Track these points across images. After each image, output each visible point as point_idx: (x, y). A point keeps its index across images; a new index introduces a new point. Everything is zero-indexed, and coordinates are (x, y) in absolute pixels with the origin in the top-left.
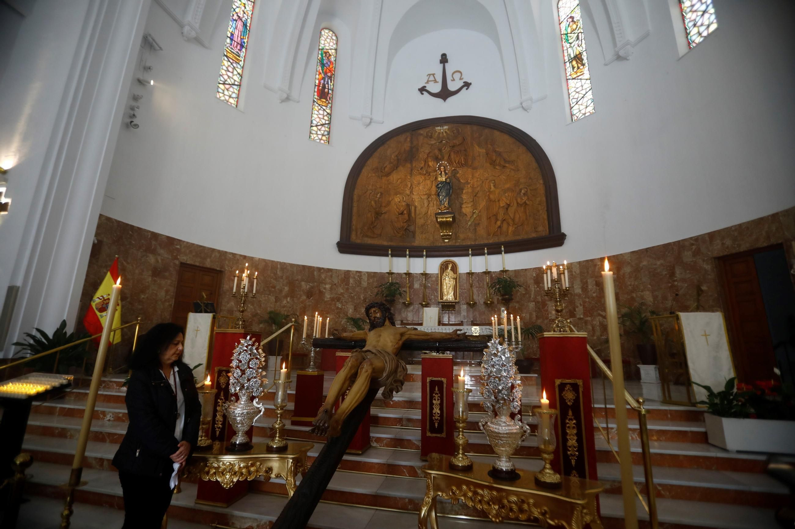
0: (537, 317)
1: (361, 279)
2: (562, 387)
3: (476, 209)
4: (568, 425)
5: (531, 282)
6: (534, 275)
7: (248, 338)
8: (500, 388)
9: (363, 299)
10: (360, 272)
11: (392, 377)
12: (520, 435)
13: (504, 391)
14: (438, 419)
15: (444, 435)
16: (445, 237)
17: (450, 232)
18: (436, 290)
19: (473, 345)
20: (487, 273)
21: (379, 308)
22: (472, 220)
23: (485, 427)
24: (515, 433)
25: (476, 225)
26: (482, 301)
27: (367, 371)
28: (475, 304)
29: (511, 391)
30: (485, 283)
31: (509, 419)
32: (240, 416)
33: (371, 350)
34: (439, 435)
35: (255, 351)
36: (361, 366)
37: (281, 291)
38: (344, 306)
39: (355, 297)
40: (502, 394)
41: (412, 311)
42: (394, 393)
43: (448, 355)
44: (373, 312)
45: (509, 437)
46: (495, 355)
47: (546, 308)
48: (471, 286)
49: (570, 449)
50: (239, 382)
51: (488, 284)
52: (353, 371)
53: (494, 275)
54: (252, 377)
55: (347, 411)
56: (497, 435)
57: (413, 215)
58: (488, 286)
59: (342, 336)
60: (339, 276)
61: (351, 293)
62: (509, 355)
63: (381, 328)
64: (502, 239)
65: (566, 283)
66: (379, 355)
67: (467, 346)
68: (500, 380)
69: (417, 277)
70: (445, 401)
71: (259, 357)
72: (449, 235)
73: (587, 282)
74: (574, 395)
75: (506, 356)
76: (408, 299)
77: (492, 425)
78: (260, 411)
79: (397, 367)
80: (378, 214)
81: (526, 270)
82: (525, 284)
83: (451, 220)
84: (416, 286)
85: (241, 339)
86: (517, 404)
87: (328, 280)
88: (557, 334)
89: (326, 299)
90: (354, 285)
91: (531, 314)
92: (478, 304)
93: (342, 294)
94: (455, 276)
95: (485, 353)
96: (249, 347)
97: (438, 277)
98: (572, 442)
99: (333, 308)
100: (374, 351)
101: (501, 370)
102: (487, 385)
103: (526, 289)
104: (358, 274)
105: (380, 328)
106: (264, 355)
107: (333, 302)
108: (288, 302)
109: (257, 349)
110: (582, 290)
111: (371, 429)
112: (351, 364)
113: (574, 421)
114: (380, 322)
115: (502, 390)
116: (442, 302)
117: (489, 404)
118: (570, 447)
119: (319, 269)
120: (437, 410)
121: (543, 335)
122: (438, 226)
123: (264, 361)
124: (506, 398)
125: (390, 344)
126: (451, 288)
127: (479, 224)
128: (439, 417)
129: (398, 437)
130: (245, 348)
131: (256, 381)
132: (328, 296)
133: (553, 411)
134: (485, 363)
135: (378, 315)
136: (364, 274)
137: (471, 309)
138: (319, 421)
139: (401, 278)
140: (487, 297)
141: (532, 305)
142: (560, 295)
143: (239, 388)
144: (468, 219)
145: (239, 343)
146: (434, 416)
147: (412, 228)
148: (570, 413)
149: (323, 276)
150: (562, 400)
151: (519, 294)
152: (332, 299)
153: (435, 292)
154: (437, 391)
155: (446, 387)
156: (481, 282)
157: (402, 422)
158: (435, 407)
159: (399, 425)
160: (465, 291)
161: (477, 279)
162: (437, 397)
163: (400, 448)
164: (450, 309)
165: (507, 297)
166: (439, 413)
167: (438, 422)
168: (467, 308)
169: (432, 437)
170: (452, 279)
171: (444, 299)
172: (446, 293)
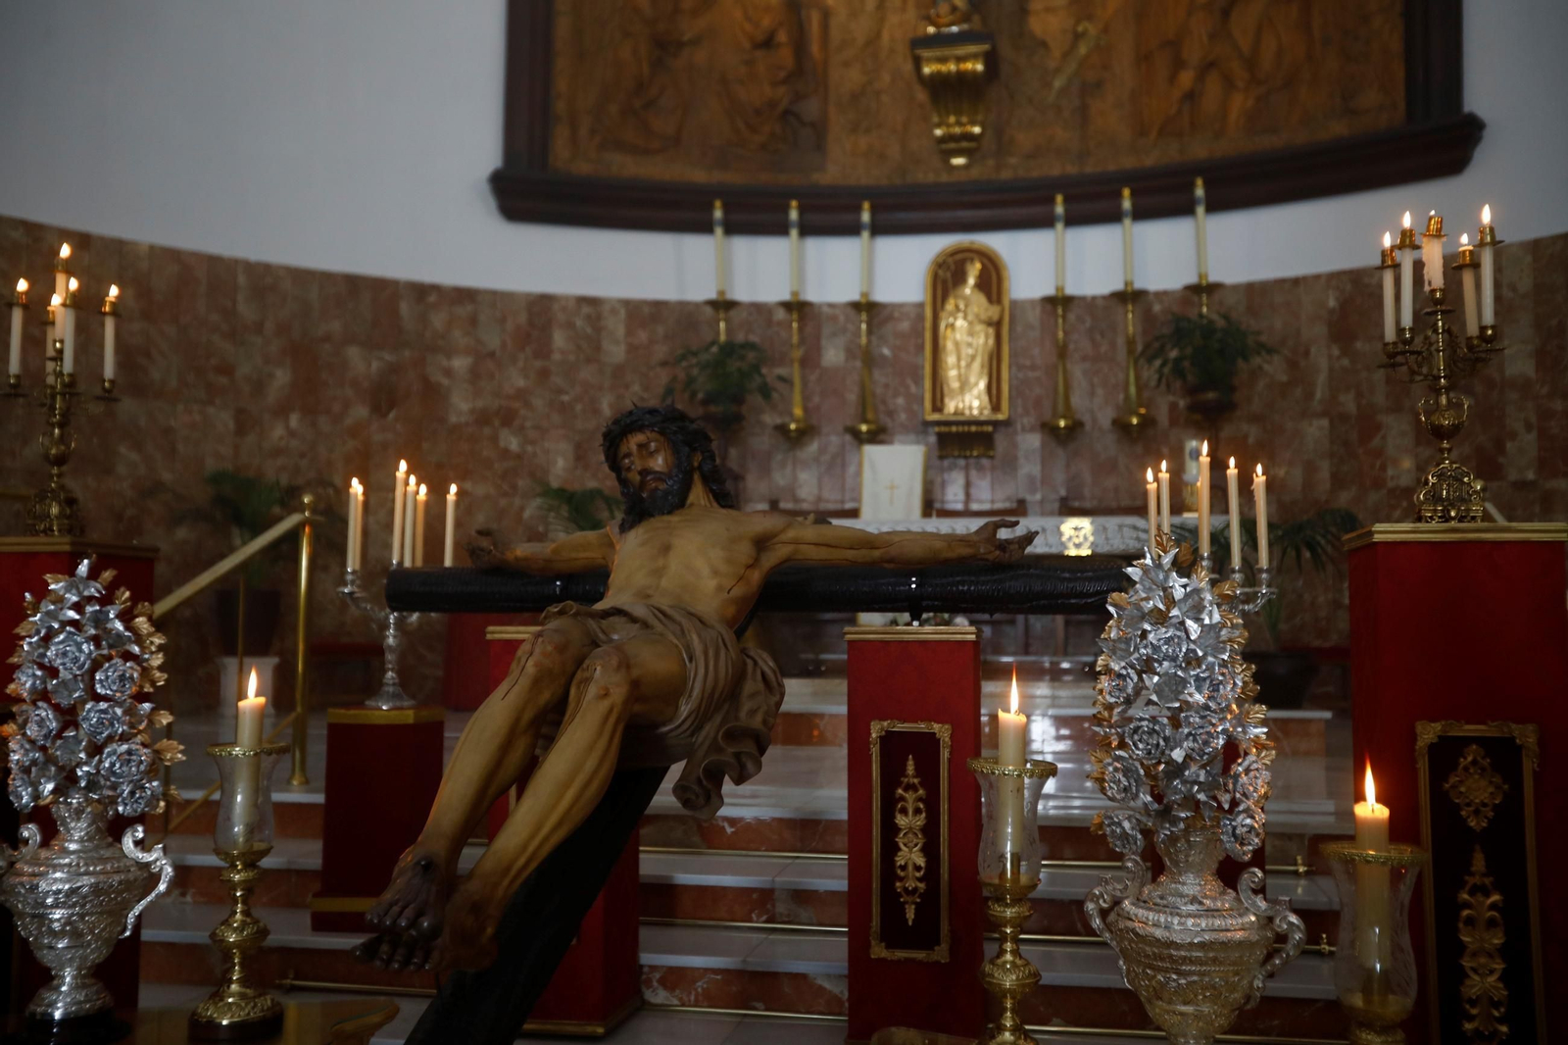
0: (1338, 481)
1: (598, 330)
2: (1445, 754)
3: (1090, 18)
4: (1466, 913)
5: (1316, 332)
6: (1332, 303)
7: (83, 568)
8: (1178, 755)
10: (593, 302)
11: (718, 719)
12: (1260, 953)
13: (1194, 768)
14: (915, 889)
15: (941, 953)
16: (952, 145)
17: (973, 123)
18: (915, 373)
19: (1062, 587)
20: (1129, 296)
21: (662, 433)
22: (1072, 67)
23: (1112, 917)
24: (1240, 944)
25: (1088, 90)
26: (1106, 417)
27: (606, 695)
28: (1076, 427)
29: (1226, 770)
30: (1121, 341)
31: (1213, 885)
32: (64, 905)
33: (626, 608)
34: (920, 955)
35: (119, 626)
36: (579, 675)
37: (259, 386)
38: (533, 443)
39: (579, 407)
40: (1184, 782)
41: (816, 460)
42: (728, 786)
43: (962, 628)
44: (634, 448)
45: (1215, 960)
46: (1160, 618)
47: (1376, 442)
48: (1062, 352)
49: (1474, 1011)
50: (50, 760)
51: (1130, 343)
52: (546, 696)
53: (1157, 308)
54: (110, 739)
55: (522, 861)
56: (1162, 954)
57: (815, 48)
58: (1130, 351)
59: (510, 556)
60: (503, 320)
61: (560, 391)
62: (1217, 618)
63: (674, 519)
64: (1200, 149)
65: (1481, 307)
66: (659, 627)
67: (1037, 587)
68: (1176, 723)
69: (834, 318)
70: (944, 818)
71: (136, 649)
72: (971, 137)
73: (1561, 330)
74: (1498, 787)
75: (1207, 621)
76: (798, 412)
77: (1141, 912)
78: (155, 879)
79: (739, 678)
80: (665, 46)
81: (1296, 282)
82: (1291, 343)
83: (980, 67)
84: (833, 355)
85: (48, 577)
86: (1248, 821)
87: (459, 337)
88: (1430, 531)
89: (453, 419)
90: (572, 358)
91: (1310, 468)
92: (1088, 427)
93: (522, 395)
94: (993, 312)
95: (1111, 609)
96: (89, 609)
97: (921, 318)
98: (1484, 980)
99: (485, 453)
100: (639, 610)
101: (1184, 682)
102: (1122, 745)
103: (1293, 365)
104: (586, 309)
105: (666, 518)
106: (158, 640)
107: (487, 431)
108: (292, 434)
109: (126, 617)
110: (1540, 366)
111: (645, 934)
112: (536, 665)
113: (1495, 898)
114: (667, 493)
115: (1185, 765)
116: (938, 424)
117: (1127, 825)
118: (1473, 1003)
119: (421, 292)
120: (911, 855)
121: (1371, 533)
122: (921, 95)
123: (160, 668)
124: (1202, 797)
125: (710, 584)
126: (977, 365)
127: (1099, 84)
128: (920, 880)
129: (757, 964)
130: (72, 614)
131: (129, 752)
132: (461, 405)
133: (1405, 853)
134: (1114, 651)
135: (659, 463)
136: (614, 311)
137: (1060, 452)
138: (396, 909)
139: (769, 322)
140: (1127, 398)
141: (1316, 430)
142: (1451, 362)
143: (50, 787)
144: (1052, 64)
145: (42, 592)
146: (901, 879)
147: (811, 108)
148: (1479, 862)
149: (438, 320)
150: (1446, 810)
151: (1261, 384)
152: (483, 418)
153: (909, 381)
154: (914, 777)
155: (949, 760)
156: (1103, 335)
157: (774, 906)
158: (906, 840)
159: (759, 916)
160: (1037, 374)
161: (1088, 325)
162: (911, 801)
163: (763, 1007)
164: (971, 451)
165: (1211, 395)
166: (923, 865)
167: (916, 903)
168: (1043, 445)
169: (892, 961)
170: (979, 327)
171: (946, 411)
172: (955, 385)
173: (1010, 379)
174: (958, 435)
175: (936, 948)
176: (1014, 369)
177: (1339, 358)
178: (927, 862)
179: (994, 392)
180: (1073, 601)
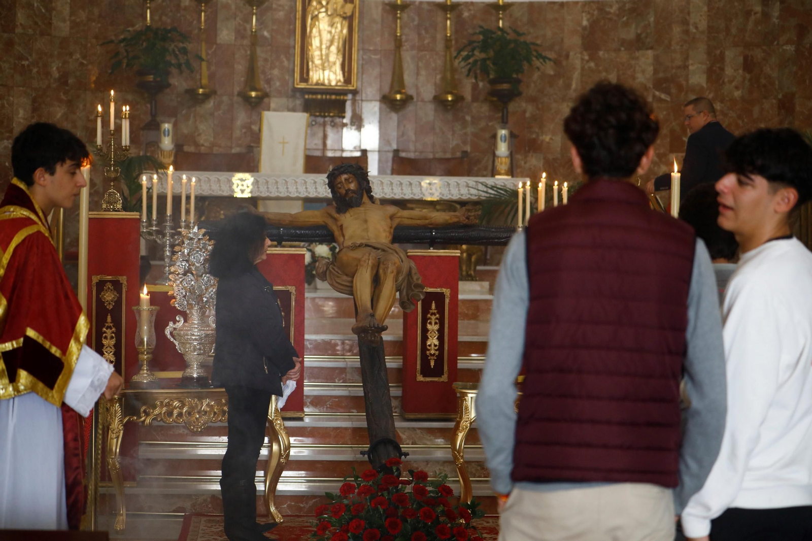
5: (574, 41)
6: (585, 23)
9: (56, 75)
14: (434, 354)
15: (444, 378)
18: (288, 51)
20: (448, 7)
26: (428, 91)
28: (407, 100)
30: (439, 36)
34: (436, 379)
36: (382, 266)
39: (35, 70)
41: (212, 114)
44: (343, 180)
48: (398, 44)
51: (447, 40)
52: (375, 272)
53: (466, 14)
58: (447, 47)
69: (227, 7)
70: (446, 326)
73: (722, 58)
76: (205, 81)
82: (557, 48)
84: (226, 35)
92: (415, 99)
94: (348, 9)
97: (293, 9)
103: (557, 63)
110: (709, 79)
114: (357, 198)
116: (303, 91)
120: (433, 341)
126: (334, 49)
128: (436, 350)
135: (352, 186)
137: (394, 116)
140: (443, 79)
146: (429, 350)
151: (536, 75)
153: (283, 57)
154: (435, 310)
155: (449, 303)
156: (427, 31)
157: (346, 376)
158: (431, 335)
159: (339, 380)
160: (378, 57)
161: (416, 23)
162: (433, 319)
163: (356, 412)
164: (330, 113)
165: (505, 86)
166: (438, 344)
167: (435, 359)
168: (380, 109)
169: (425, 382)
170: (337, 20)
171: (310, 80)
172: (317, 62)
173: (358, 60)
174: (322, 101)
175: (442, 376)
176: (361, 52)
177: (588, 61)
178: (439, 343)
179: (346, 69)
180: (496, 240)
